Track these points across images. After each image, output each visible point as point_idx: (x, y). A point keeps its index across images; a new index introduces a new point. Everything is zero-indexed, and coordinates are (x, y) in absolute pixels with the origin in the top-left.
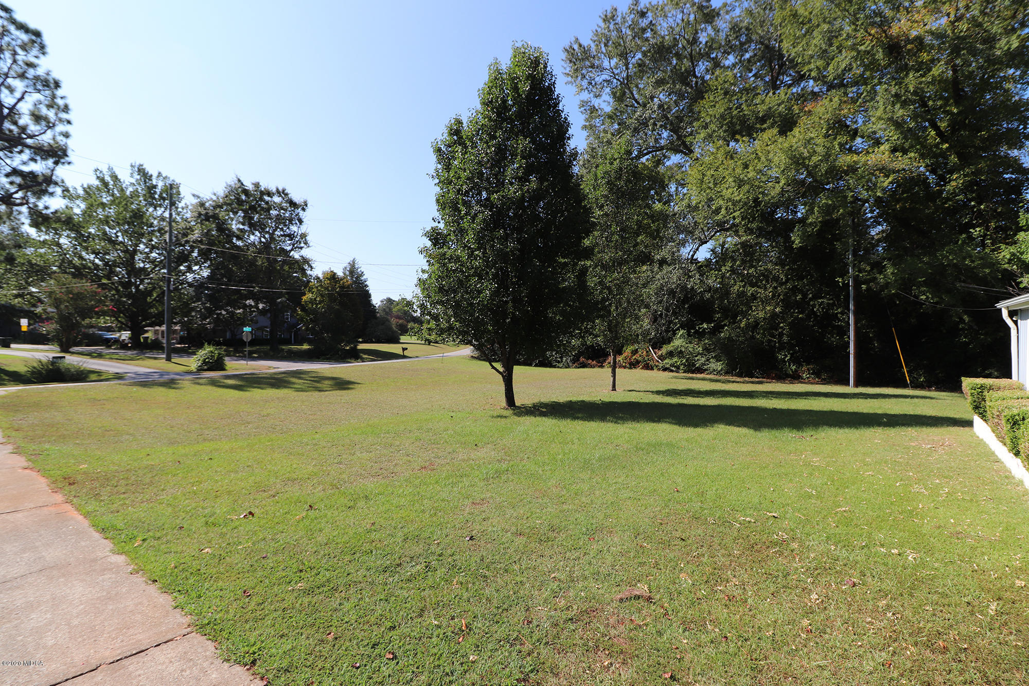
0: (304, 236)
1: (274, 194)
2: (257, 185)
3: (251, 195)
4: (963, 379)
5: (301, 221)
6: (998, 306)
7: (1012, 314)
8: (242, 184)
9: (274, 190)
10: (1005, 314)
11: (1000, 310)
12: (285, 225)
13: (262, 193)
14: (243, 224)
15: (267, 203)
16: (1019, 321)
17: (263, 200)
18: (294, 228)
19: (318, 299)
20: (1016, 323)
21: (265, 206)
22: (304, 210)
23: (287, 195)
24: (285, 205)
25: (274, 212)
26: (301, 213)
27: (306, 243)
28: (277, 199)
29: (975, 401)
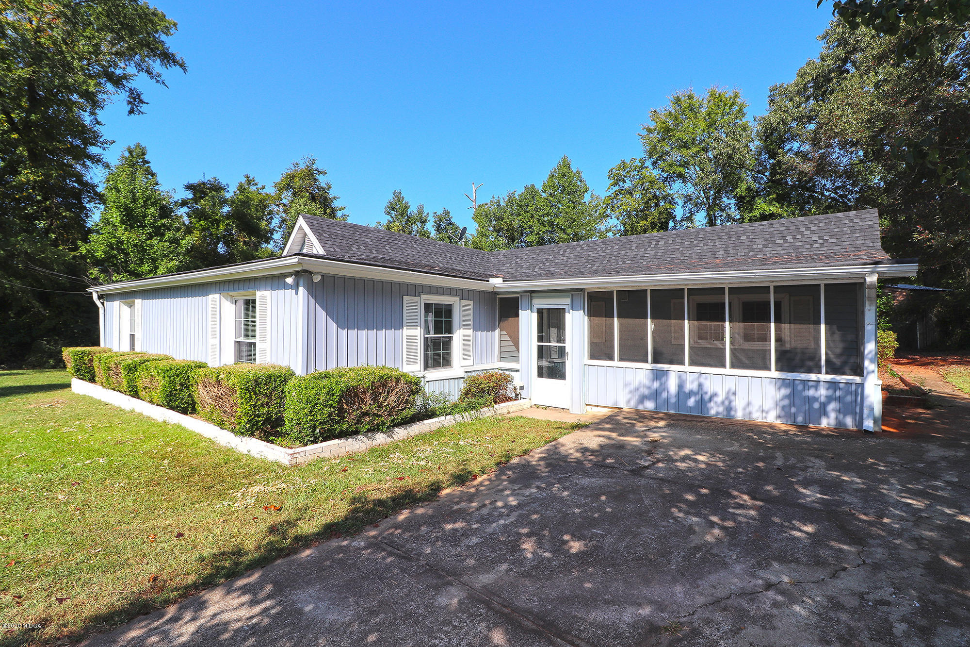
4: (63, 349)
6: (89, 290)
7: (100, 297)
10: (95, 297)
11: (91, 293)
16: (105, 302)
20: (103, 304)
29: (77, 365)
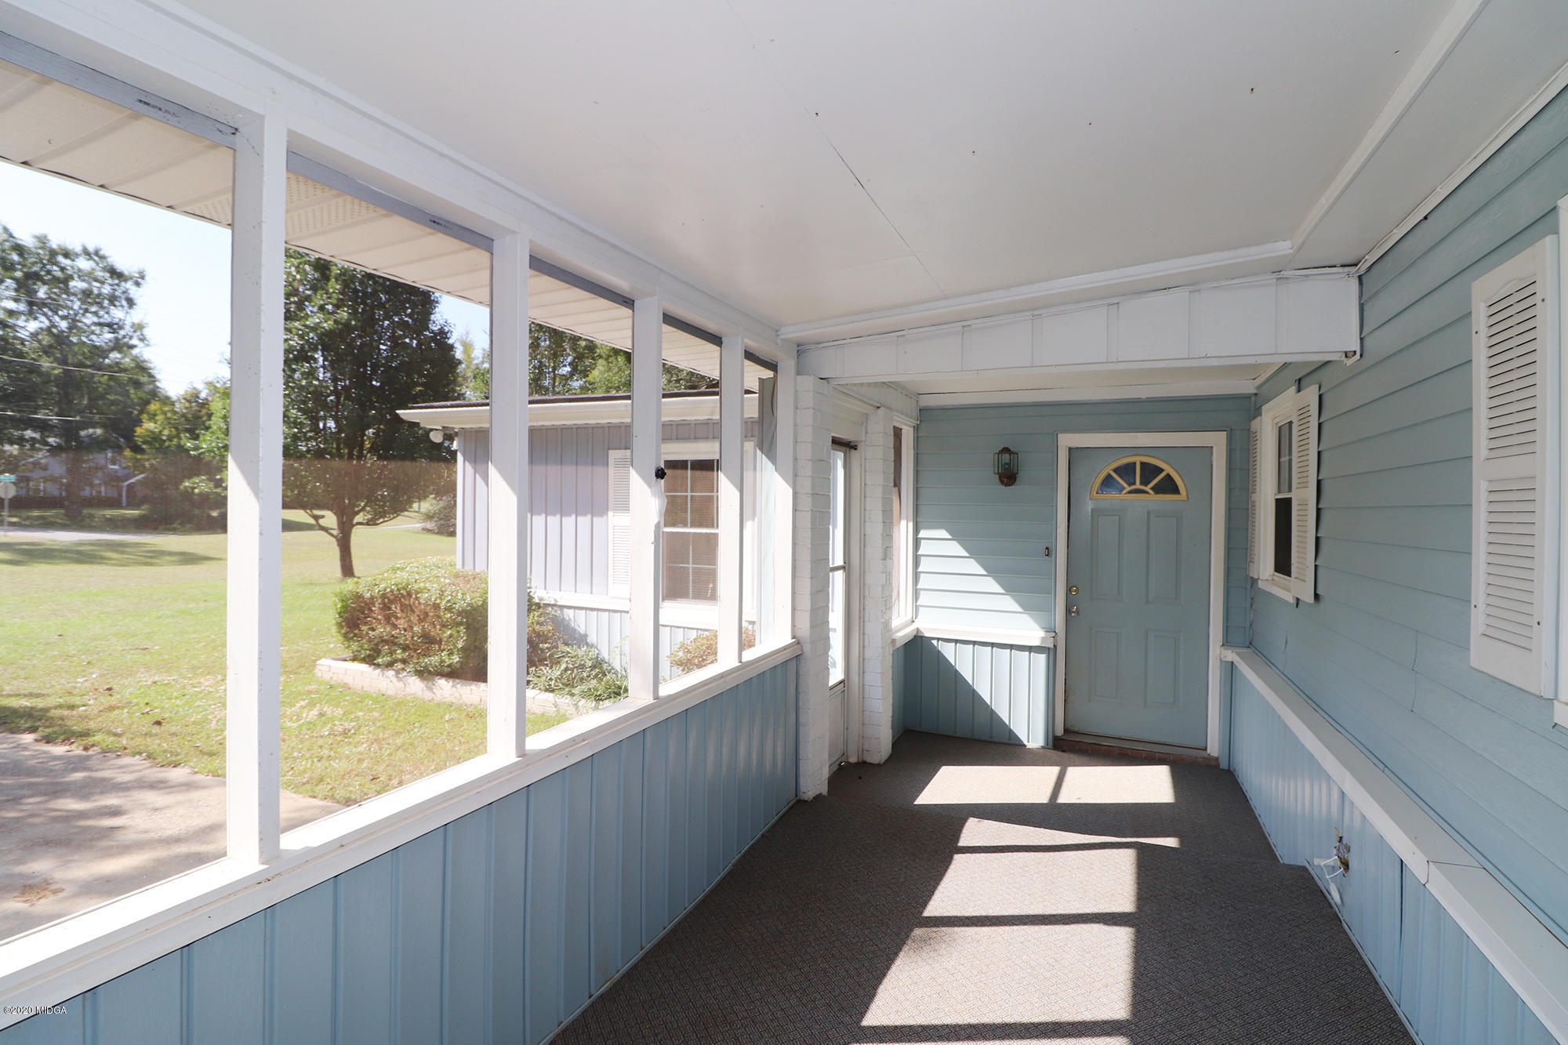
0: (139, 327)
1: (77, 255)
2: (42, 240)
3: (30, 252)
5: (131, 302)
8: (11, 236)
9: (78, 249)
12: (102, 307)
13: (53, 253)
14: (16, 300)
15: (63, 269)
17: (56, 264)
18: (117, 314)
19: (166, 432)
21: (59, 274)
22: (138, 284)
23: (103, 258)
24: (101, 274)
25: (77, 284)
26: (134, 291)
27: (142, 339)
28: (84, 264)
